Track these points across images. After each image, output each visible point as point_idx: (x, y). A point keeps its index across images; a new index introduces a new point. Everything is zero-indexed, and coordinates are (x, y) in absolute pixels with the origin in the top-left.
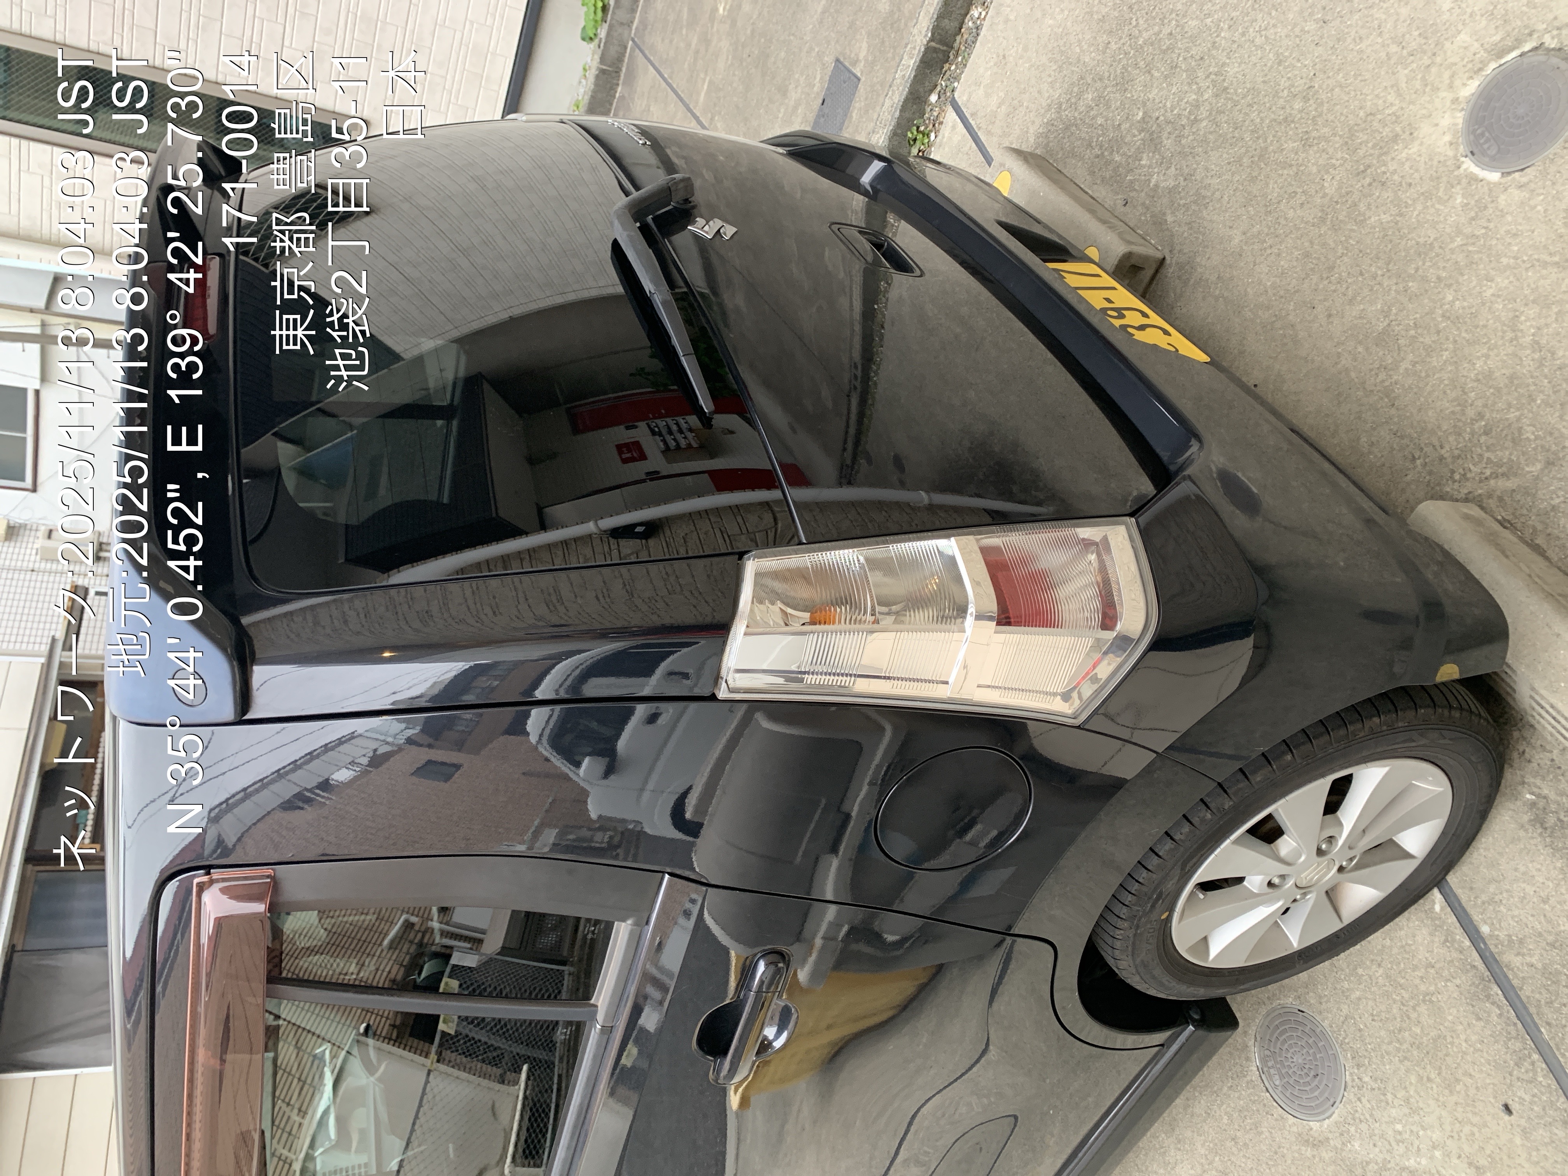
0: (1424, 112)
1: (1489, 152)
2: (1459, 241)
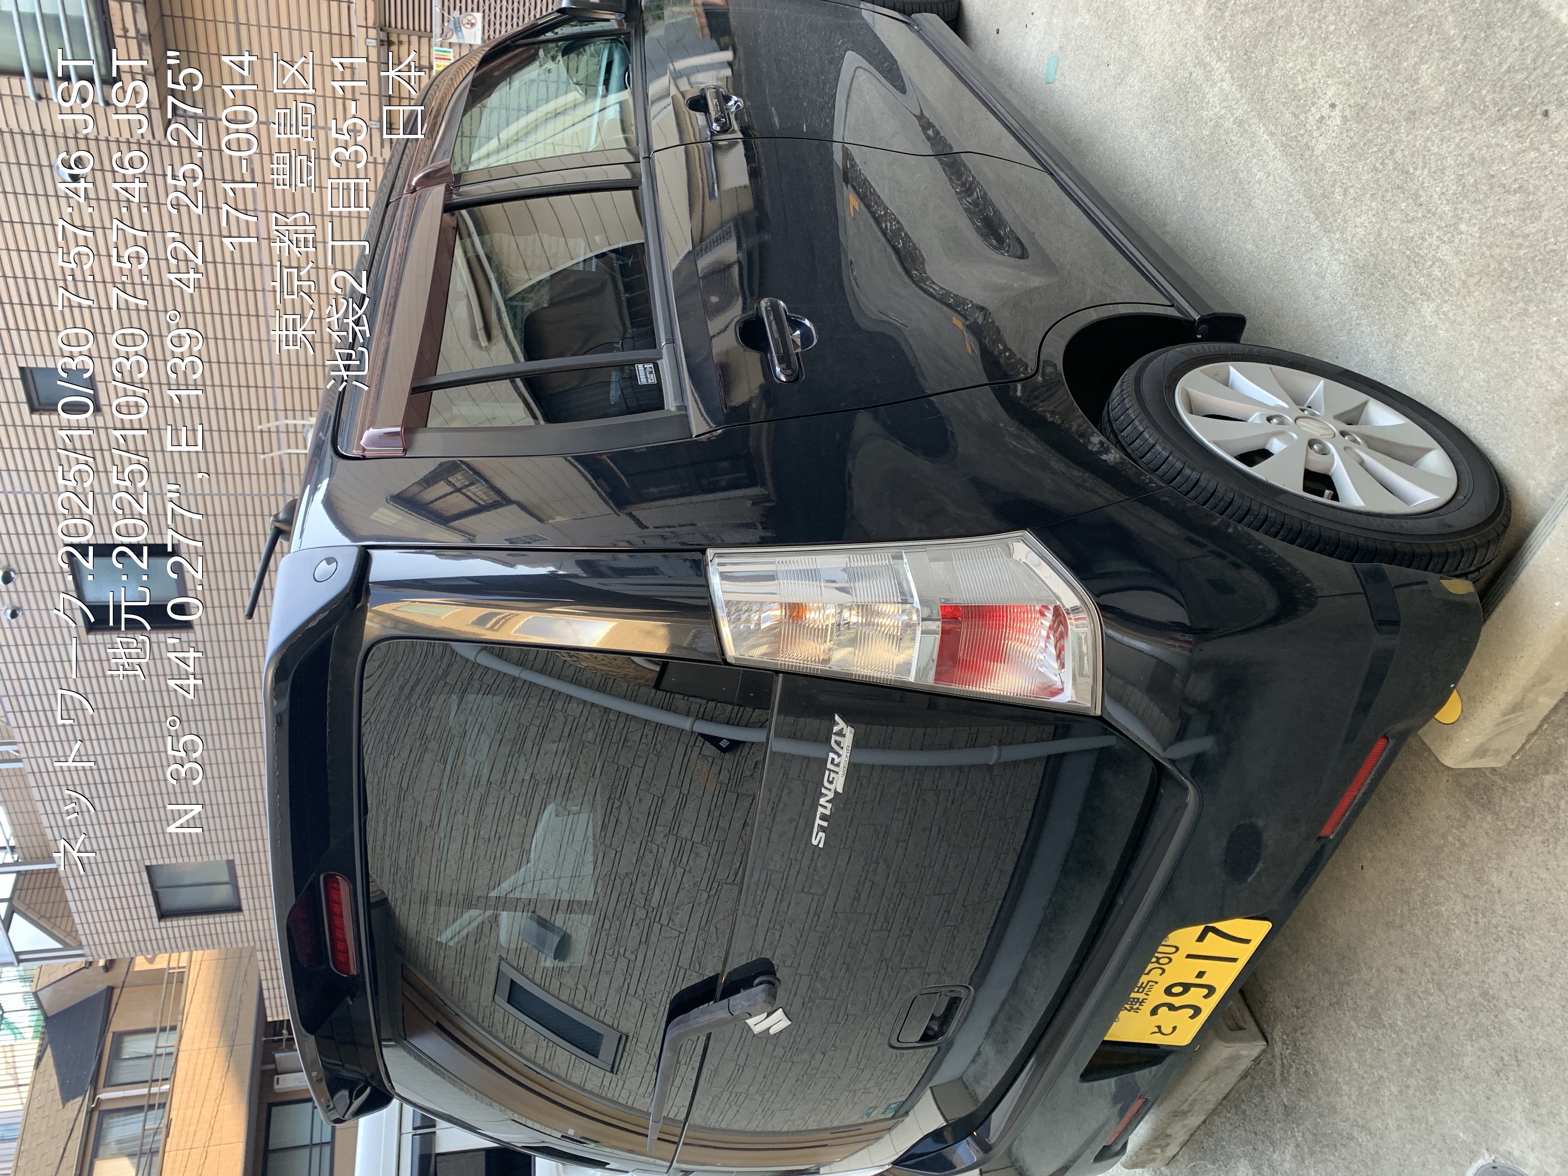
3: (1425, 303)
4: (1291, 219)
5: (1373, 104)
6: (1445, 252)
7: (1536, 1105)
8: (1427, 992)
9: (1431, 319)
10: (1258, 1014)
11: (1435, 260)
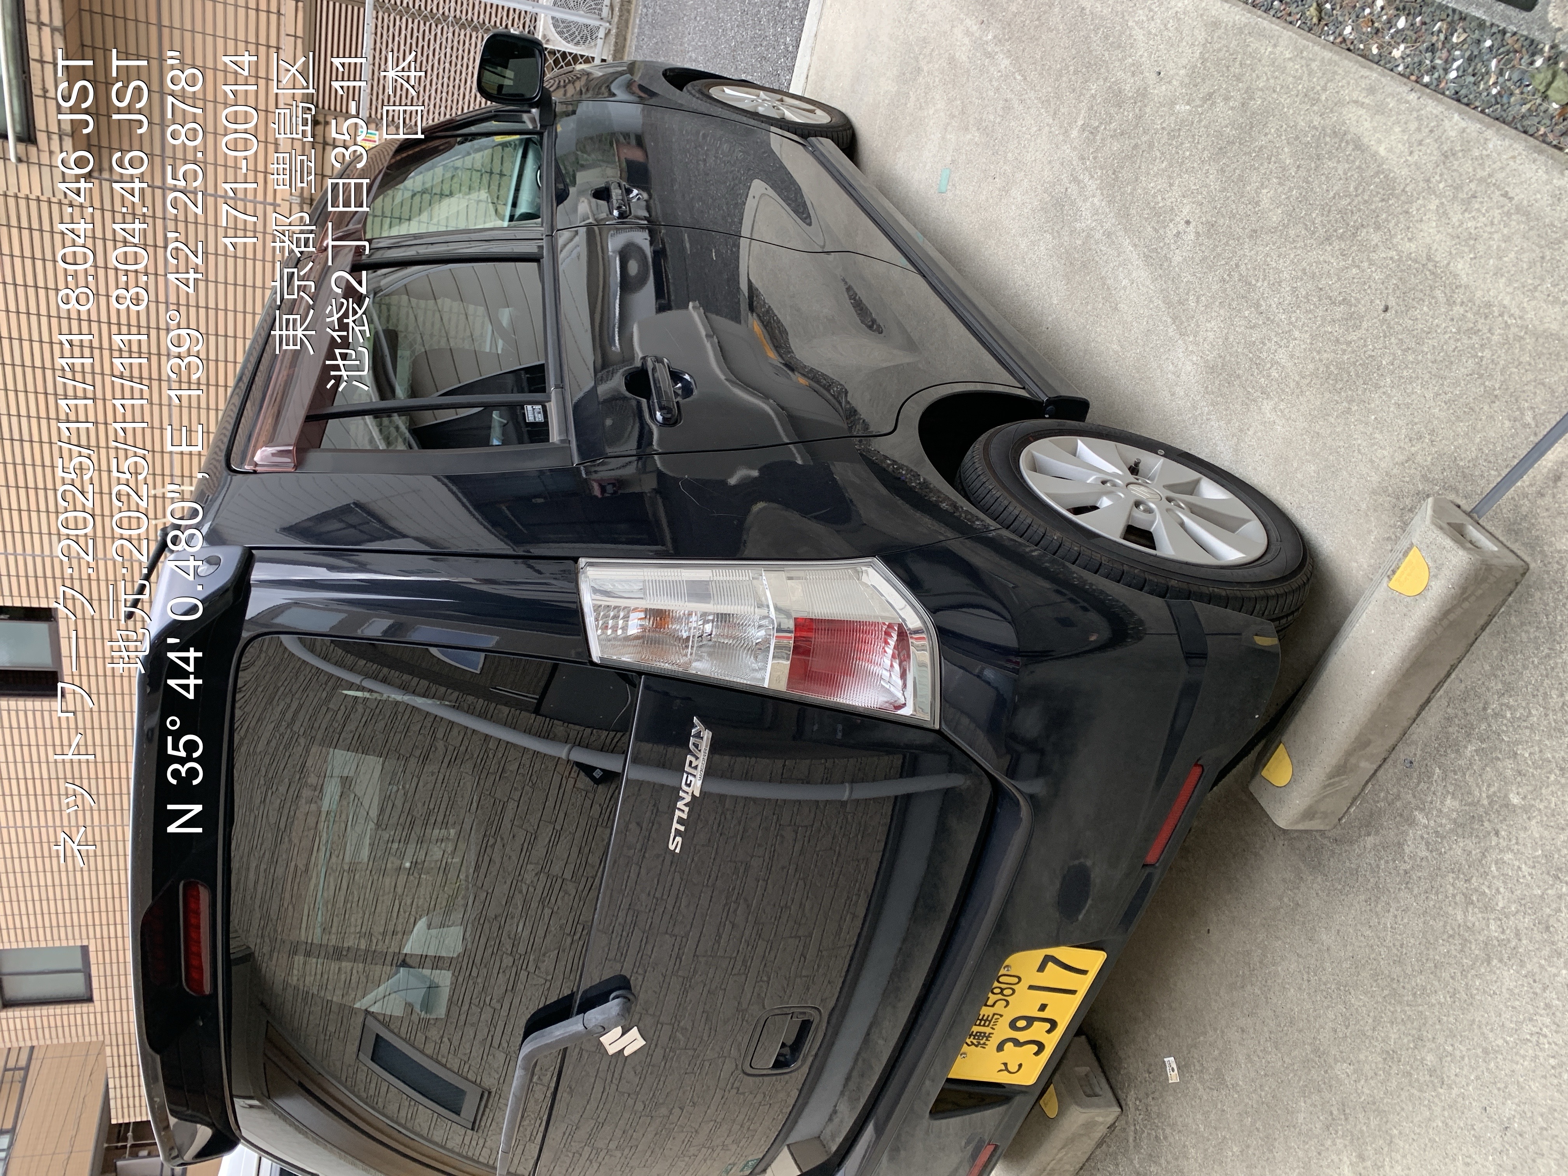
3: (1265, 402)
4: (1151, 323)
5: (1221, 221)
6: (1282, 356)
7: (1362, 1158)
8: (1264, 1050)
9: (1270, 416)
10: (1113, 1081)
11: (1274, 363)
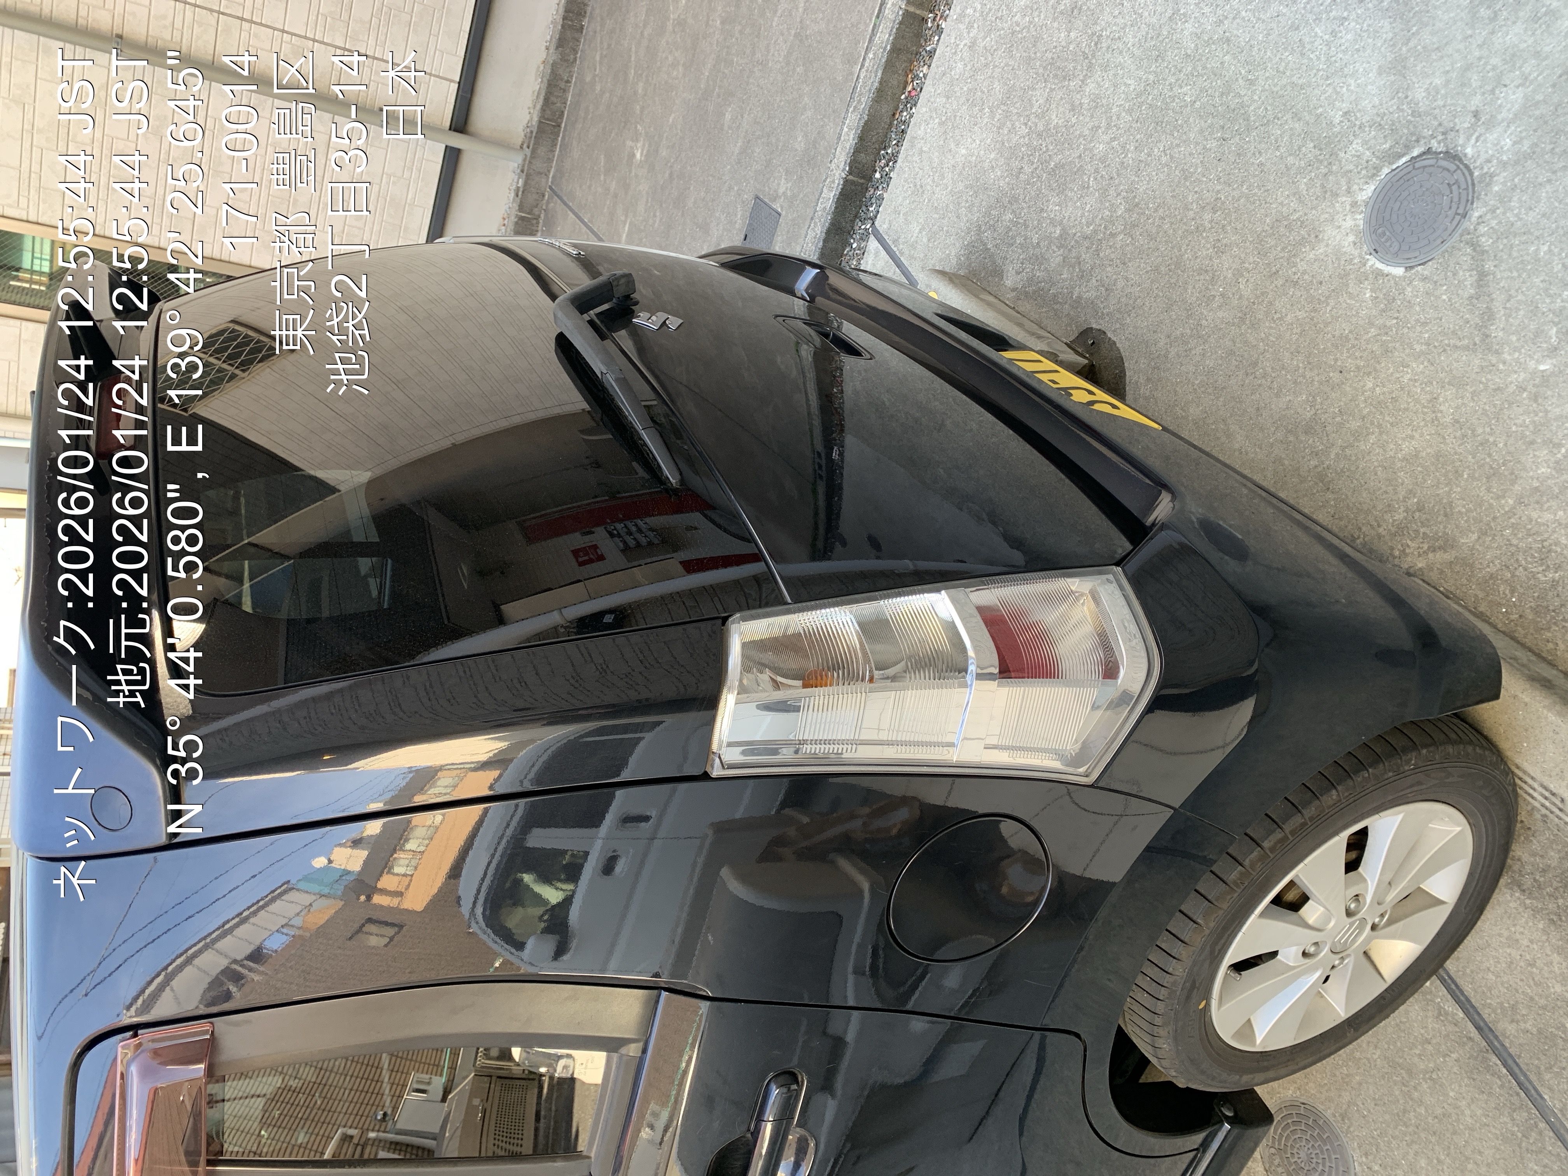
0: (1327, 216)
1: (1391, 249)
2: (1373, 331)
